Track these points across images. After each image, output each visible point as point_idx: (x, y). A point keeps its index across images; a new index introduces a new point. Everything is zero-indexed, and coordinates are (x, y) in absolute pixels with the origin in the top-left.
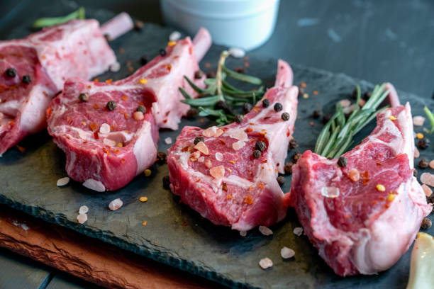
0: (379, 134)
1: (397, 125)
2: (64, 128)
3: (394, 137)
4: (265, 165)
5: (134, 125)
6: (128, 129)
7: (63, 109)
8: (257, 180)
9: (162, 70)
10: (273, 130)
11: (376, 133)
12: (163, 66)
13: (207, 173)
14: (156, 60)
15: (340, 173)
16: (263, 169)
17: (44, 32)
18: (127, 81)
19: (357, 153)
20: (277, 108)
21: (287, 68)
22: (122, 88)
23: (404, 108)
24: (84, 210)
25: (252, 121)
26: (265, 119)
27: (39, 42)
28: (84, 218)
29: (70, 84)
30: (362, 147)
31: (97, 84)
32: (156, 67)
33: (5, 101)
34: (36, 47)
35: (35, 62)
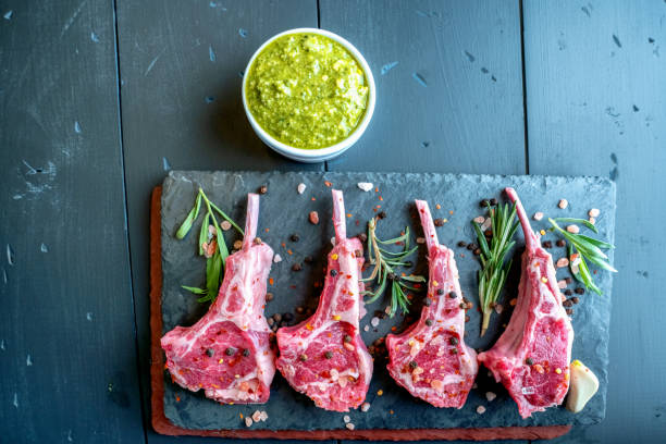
0: (540, 305)
1: (550, 289)
2: (305, 386)
3: (551, 305)
4: (464, 356)
5: (353, 361)
6: (350, 366)
7: (293, 370)
8: (463, 372)
9: (345, 297)
10: (458, 323)
11: (537, 303)
12: (343, 292)
13: (429, 386)
14: (331, 281)
15: (529, 369)
16: (463, 361)
17: (224, 296)
18: (322, 319)
19: (532, 337)
20: (452, 296)
21: (427, 210)
22: (323, 328)
23: (546, 258)
24: (347, 419)
25: (438, 316)
26: (448, 312)
27: (230, 314)
28: (351, 427)
29: (285, 348)
30: (533, 327)
31: (304, 336)
32: (337, 294)
33: (243, 375)
34: (232, 320)
35: (238, 331)
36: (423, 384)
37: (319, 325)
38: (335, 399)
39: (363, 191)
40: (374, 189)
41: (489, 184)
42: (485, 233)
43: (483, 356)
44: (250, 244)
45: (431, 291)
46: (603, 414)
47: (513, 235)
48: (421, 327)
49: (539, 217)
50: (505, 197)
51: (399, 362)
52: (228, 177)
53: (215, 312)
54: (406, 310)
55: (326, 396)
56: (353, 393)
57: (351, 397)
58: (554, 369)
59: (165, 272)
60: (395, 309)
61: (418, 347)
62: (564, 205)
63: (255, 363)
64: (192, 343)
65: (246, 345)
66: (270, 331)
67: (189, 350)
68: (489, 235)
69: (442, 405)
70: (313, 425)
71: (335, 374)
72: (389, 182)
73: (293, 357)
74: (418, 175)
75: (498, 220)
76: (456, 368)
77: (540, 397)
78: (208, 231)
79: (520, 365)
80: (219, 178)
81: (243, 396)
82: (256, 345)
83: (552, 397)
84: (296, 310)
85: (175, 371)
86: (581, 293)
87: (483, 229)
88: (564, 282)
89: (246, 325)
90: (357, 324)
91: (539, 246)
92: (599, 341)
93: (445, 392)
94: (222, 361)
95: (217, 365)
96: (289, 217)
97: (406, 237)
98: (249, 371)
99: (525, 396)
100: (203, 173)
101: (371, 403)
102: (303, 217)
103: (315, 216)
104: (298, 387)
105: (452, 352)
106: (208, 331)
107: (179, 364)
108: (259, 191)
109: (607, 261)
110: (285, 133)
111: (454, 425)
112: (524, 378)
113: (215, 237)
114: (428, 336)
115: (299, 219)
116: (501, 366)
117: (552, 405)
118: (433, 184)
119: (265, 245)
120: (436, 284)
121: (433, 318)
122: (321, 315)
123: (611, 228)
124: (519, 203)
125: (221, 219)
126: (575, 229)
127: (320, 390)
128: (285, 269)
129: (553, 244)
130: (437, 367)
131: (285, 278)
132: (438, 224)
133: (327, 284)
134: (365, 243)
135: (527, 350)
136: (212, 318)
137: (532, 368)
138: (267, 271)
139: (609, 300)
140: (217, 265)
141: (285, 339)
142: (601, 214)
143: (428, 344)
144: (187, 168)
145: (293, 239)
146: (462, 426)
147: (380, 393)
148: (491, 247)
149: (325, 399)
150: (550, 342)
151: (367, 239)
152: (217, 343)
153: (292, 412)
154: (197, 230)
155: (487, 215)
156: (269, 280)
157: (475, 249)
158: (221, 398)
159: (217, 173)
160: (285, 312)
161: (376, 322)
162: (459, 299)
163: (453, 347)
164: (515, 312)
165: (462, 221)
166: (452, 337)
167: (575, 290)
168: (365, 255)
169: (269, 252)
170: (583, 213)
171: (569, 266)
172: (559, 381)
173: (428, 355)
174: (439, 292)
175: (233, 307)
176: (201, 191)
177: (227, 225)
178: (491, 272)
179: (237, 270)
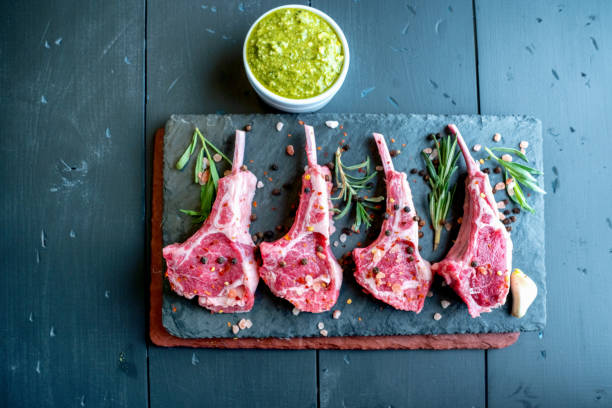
0: (480, 217)
1: (488, 202)
2: (285, 291)
3: (490, 216)
4: (419, 264)
5: (325, 268)
6: (322, 272)
7: (274, 276)
8: (419, 278)
9: (317, 211)
10: (412, 234)
11: (478, 215)
12: (315, 206)
13: (391, 290)
14: (305, 198)
15: (474, 271)
16: (419, 268)
17: (216, 211)
18: (299, 231)
19: (475, 244)
20: (406, 210)
21: (383, 141)
22: (299, 239)
23: (483, 177)
24: (321, 326)
25: (395, 228)
26: (403, 224)
27: (221, 226)
28: (325, 333)
29: (267, 256)
30: (476, 235)
31: (283, 245)
32: (310, 208)
33: (231, 283)
34: (223, 232)
35: (228, 242)
36: (385, 287)
37: (296, 235)
38: (311, 301)
39: (330, 128)
40: (339, 126)
41: (434, 122)
42: (433, 162)
43: (436, 266)
44: (238, 170)
45: (389, 207)
46: (544, 321)
47: (456, 161)
48: (382, 238)
49: (478, 148)
50: (448, 131)
51: (363, 269)
52: (219, 119)
53: (209, 225)
54: (369, 225)
55: (303, 299)
56: (325, 297)
57: (324, 300)
58: (496, 271)
59: (166, 198)
60: (359, 223)
61: (379, 255)
62: (498, 138)
63: (241, 271)
64: (189, 252)
65: (235, 255)
66: (254, 245)
67: (187, 258)
68: (436, 163)
69: (402, 308)
70: (292, 332)
71: (310, 280)
72: (351, 121)
73: (273, 264)
74: (375, 115)
75: (443, 151)
76: (414, 274)
77: (486, 298)
78: (202, 162)
79: (467, 267)
80: (211, 120)
81: (231, 302)
82: (243, 256)
83: (496, 298)
84: (277, 229)
85: (174, 279)
86: (518, 212)
87: (431, 158)
88: (502, 203)
89: (234, 235)
90: (327, 236)
91: (479, 170)
92: (536, 255)
93: (405, 295)
94: (213, 269)
95: (211, 273)
96: (270, 150)
97: (367, 164)
98: (237, 277)
99: (473, 296)
100: (198, 116)
101: (341, 311)
102: (281, 151)
103: (291, 149)
104: (279, 293)
105: (409, 260)
106: (203, 242)
107: (178, 271)
108: (245, 129)
109: (538, 185)
110: (273, 83)
111: (414, 331)
112: (471, 280)
113: (208, 168)
114: (388, 245)
115: (278, 152)
116: (450, 268)
117: (496, 306)
118: (388, 122)
119: (250, 173)
120: (392, 200)
121: (391, 230)
122: (297, 227)
123: (539, 158)
124: (459, 136)
125: (213, 152)
126: (508, 158)
127: (296, 294)
128: (266, 194)
129: (491, 171)
130: (397, 273)
131: (266, 201)
132: (393, 154)
133: (302, 201)
134: (333, 170)
135: (471, 255)
136: (206, 230)
137: (477, 270)
138: (252, 195)
139: (542, 219)
140: (210, 189)
141: (267, 248)
142: (530, 146)
143: (388, 253)
144: (186, 112)
145: (273, 168)
146: (422, 334)
147: (349, 301)
148: (438, 172)
149: (301, 302)
150: (491, 248)
151: (334, 168)
152: (210, 252)
153: (273, 320)
154: (193, 162)
155: (434, 147)
156: (253, 203)
157: (425, 175)
158: (212, 305)
159: (210, 115)
160: (267, 230)
161: (344, 238)
162: (412, 213)
163: (409, 256)
164: (462, 228)
165: (413, 152)
166: (408, 246)
167: (512, 210)
168: (333, 181)
169: (253, 179)
170: (515, 144)
171: (506, 189)
172: (501, 282)
173: (388, 262)
174: (395, 208)
175: (224, 220)
176: (197, 129)
177: (218, 157)
178: (439, 193)
179: (227, 189)
